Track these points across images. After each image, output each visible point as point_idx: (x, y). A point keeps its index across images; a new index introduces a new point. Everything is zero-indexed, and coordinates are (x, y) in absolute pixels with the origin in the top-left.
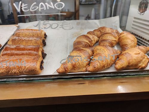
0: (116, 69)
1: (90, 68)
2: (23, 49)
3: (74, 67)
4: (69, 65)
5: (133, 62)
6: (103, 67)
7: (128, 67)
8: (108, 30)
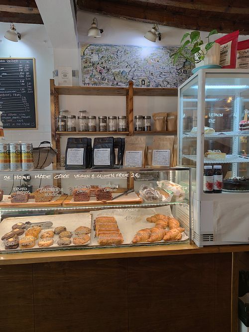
0: (164, 240)
1: (150, 240)
2: (110, 231)
3: (141, 239)
4: (138, 238)
5: (172, 236)
6: (157, 239)
7: (170, 239)
8: (161, 217)
